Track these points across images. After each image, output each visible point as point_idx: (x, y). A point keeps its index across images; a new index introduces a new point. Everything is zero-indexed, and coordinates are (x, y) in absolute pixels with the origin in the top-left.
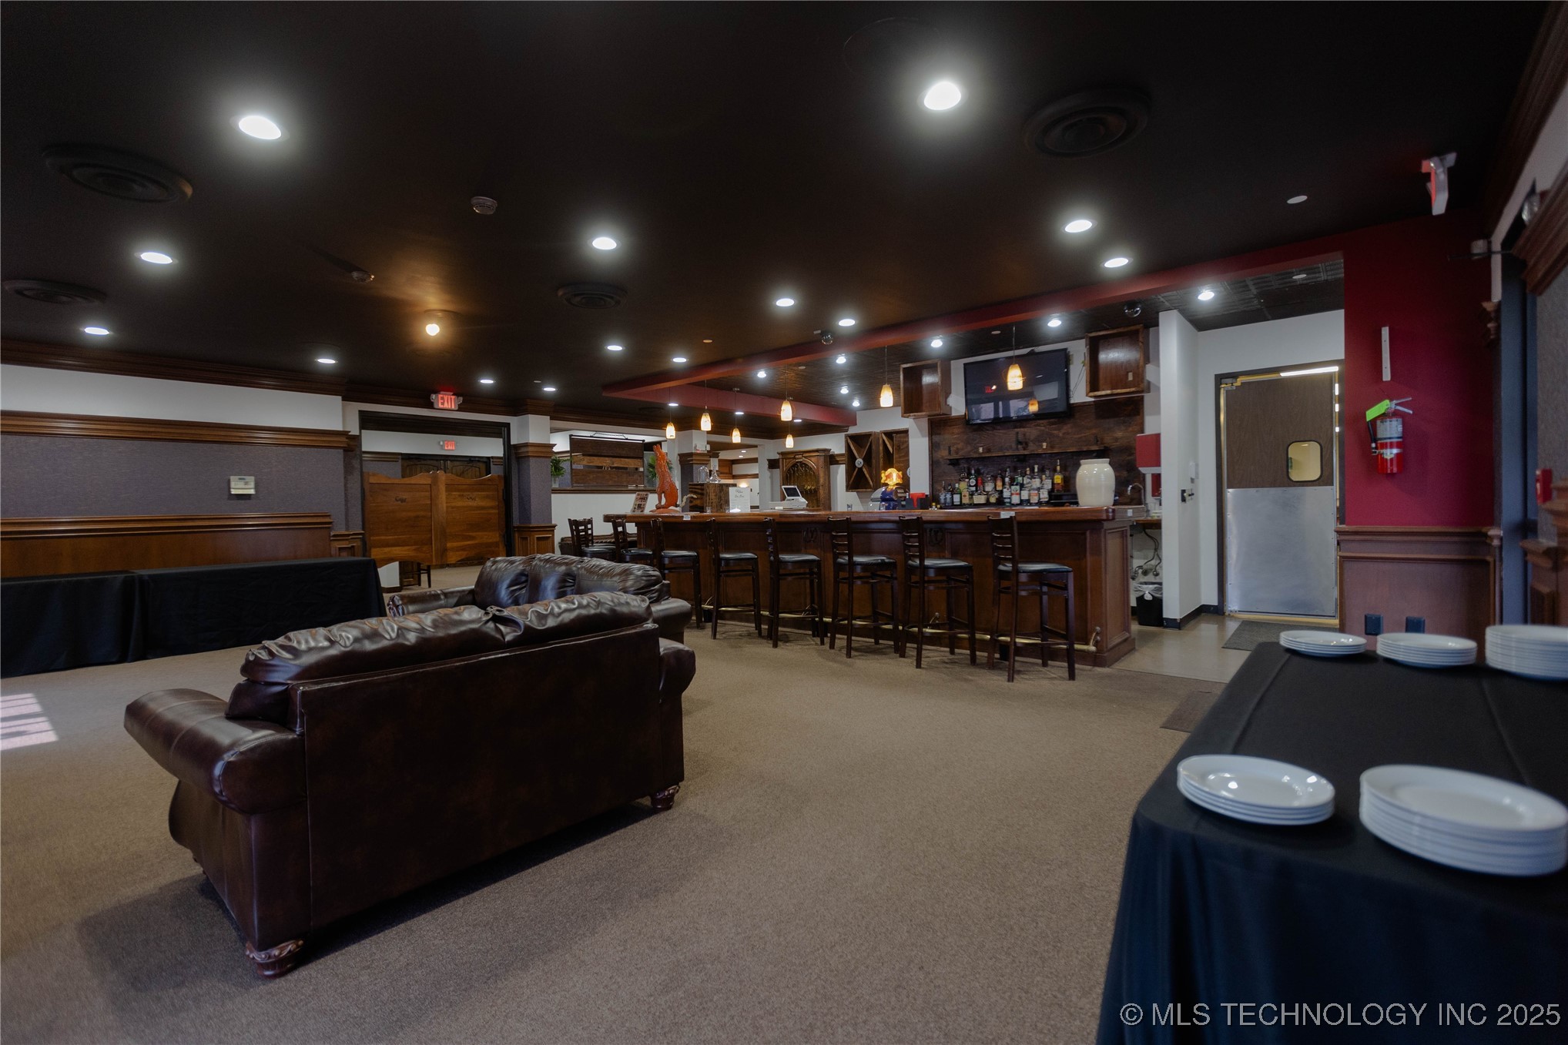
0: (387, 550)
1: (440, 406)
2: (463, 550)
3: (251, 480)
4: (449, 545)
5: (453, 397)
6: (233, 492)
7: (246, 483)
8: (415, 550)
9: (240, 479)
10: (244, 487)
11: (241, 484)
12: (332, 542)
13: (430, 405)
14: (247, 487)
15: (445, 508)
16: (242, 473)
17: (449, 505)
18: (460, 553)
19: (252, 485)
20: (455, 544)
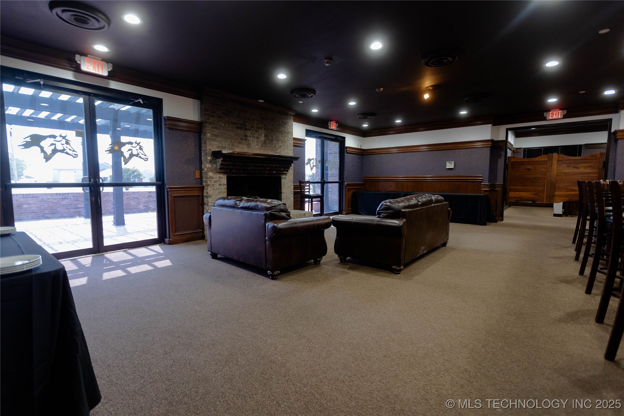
0: (518, 193)
1: (550, 118)
2: (566, 197)
3: (453, 162)
4: (556, 193)
5: (560, 111)
6: (447, 167)
7: (451, 164)
8: (533, 194)
9: (449, 163)
10: (450, 165)
11: (449, 164)
12: (481, 188)
13: (545, 119)
14: (451, 165)
15: (555, 174)
16: (450, 160)
17: (558, 171)
18: (564, 198)
19: (453, 165)
20: (560, 193)
